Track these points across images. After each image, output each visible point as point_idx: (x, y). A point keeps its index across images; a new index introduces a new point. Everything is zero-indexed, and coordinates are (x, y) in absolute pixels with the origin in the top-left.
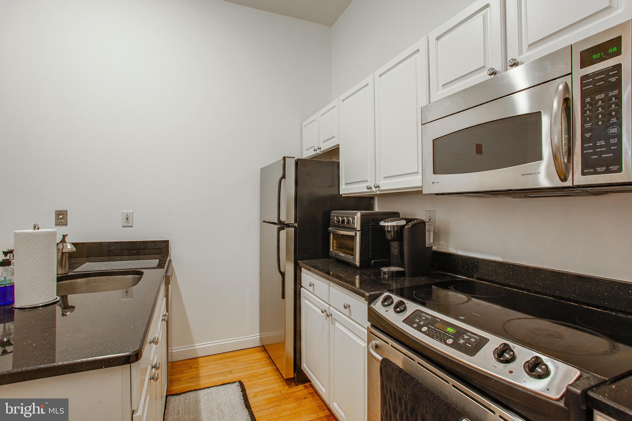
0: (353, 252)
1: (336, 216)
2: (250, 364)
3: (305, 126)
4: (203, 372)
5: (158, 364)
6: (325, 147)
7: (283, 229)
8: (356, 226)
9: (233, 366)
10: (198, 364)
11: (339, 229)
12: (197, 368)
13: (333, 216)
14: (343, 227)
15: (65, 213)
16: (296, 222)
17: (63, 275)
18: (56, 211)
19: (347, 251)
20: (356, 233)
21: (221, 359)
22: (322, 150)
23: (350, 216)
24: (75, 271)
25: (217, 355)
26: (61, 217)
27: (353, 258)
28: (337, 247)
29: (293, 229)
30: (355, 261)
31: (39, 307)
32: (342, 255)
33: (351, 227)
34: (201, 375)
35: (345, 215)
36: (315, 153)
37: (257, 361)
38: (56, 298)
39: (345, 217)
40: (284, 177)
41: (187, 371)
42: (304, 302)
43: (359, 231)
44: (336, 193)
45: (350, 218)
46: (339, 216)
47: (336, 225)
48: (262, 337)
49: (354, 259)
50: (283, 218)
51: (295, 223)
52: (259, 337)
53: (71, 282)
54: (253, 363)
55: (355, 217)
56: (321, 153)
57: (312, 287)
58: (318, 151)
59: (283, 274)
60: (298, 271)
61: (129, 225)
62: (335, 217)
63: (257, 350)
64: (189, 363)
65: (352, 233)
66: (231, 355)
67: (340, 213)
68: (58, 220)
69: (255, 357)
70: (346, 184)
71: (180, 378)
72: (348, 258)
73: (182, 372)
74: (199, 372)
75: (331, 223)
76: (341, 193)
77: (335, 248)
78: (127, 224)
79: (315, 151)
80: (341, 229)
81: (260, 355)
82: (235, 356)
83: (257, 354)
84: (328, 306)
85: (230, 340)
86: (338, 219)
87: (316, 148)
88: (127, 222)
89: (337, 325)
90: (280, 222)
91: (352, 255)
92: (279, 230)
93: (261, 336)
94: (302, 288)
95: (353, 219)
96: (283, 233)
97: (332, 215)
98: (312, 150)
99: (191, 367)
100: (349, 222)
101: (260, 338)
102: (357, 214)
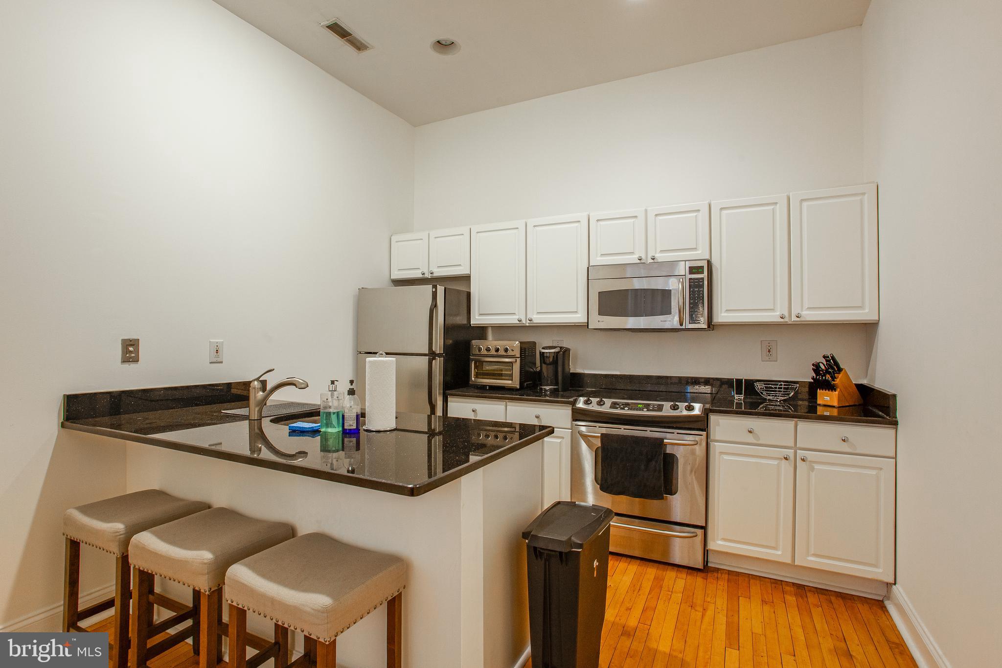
1: (482, 345)
3: (398, 242)
6: (442, 272)
7: (435, 359)
8: (515, 353)
14: (495, 355)
15: (136, 344)
18: (124, 341)
20: (517, 359)
22: (435, 275)
23: (506, 345)
26: (131, 349)
27: (513, 382)
30: (515, 384)
36: (421, 276)
39: (498, 346)
40: (435, 305)
43: (519, 357)
45: (508, 347)
46: (488, 345)
47: (482, 353)
55: (514, 345)
56: (430, 277)
58: (427, 276)
59: (433, 407)
61: (219, 360)
62: (480, 347)
65: (511, 360)
68: (127, 354)
70: (479, 315)
72: (503, 383)
75: (473, 353)
76: (472, 323)
79: (423, 274)
86: (488, 348)
87: (426, 272)
88: (217, 356)
90: (432, 352)
91: (510, 380)
95: (512, 347)
97: (474, 344)
100: (505, 350)
102: (516, 343)
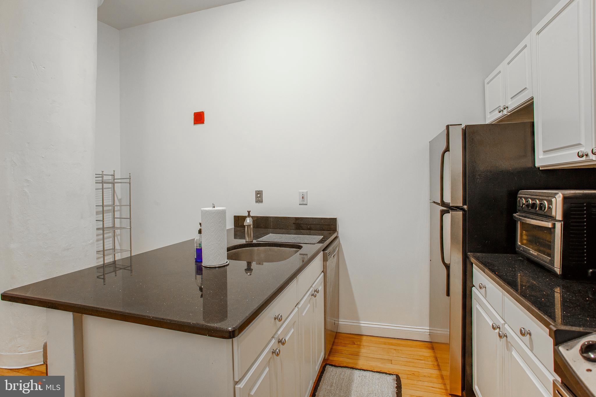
0: (551, 250)
1: (525, 198)
2: (413, 359)
3: (488, 83)
4: (364, 351)
5: (283, 340)
6: (513, 104)
7: (448, 212)
8: (553, 214)
9: (394, 355)
10: (361, 342)
11: (528, 215)
12: (359, 346)
13: (521, 198)
14: (535, 213)
15: (261, 193)
16: (464, 203)
17: (249, 243)
18: (256, 191)
19: (542, 249)
20: (554, 225)
21: (385, 343)
22: (509, 109)
23: (545, 198)
24: (259, 240)
25: (382, 338)
26: (258, 196)
27: (550, 260)
28: (527, 240)
29: (460, 213)
30: (553, 264)
31: (215, 268)
32: (533, 253)
33: (546, 214)
34: (361, 354)
35: (538, 197)
36: (501, 114)
37: (422, 359)
38: (227, 262)
39: (537, 199)
40: (447, 149)
41: (349, 346)
42: (476, 307)
43: (560, 221)
44: (530, 165)
45: (545, 202)
46: (528, 198)
47: (524, 210)
48: (432, 333)
49: (552, 262)
50: (447, 199)
51: (463, 205)
52: (428, 331)
53: (252, 249)
54: (418, 359)
55: (552, 200)
56: (509, 114)
57: (483, 290)
58: (505, 112)
59: (448, 267)
60: (468, 266)
61: (304, 203)
62: (522, 199)
63: (425, 345)
64: (355, 338)
65: (549, 225)
66: (394, 342)
67: (530, 194)
68: (258, 198)
69: (421, 353)
70: (544, 152)
71: (342, 350)
72: (544, 258)
73: (345, 345)
74: (360, 351)
75: (518, 208)
76: (537, 165)
77: (525, 242)
78: (303, 202)
79: (500, 112)
80: (531, 216)
81: (427, 353)
82: (399, 345)
83: (424, 350)
84: (503, 322)
85: (396, 326)
86: (527, 202)
87: (502, 109)
88: (303, 201)
89: (514, 353)
90: (443, 204)
91: (549, 255)
92: (443, 213)
93: (431, 331)
94: (473, 288)
95: (550, 202)
96: (447, 217)
97: (519, 195)
98: (497, 111)
99: (354, 343)
100: (541, 206)
101: (430, 332)
102: (556, 195)
